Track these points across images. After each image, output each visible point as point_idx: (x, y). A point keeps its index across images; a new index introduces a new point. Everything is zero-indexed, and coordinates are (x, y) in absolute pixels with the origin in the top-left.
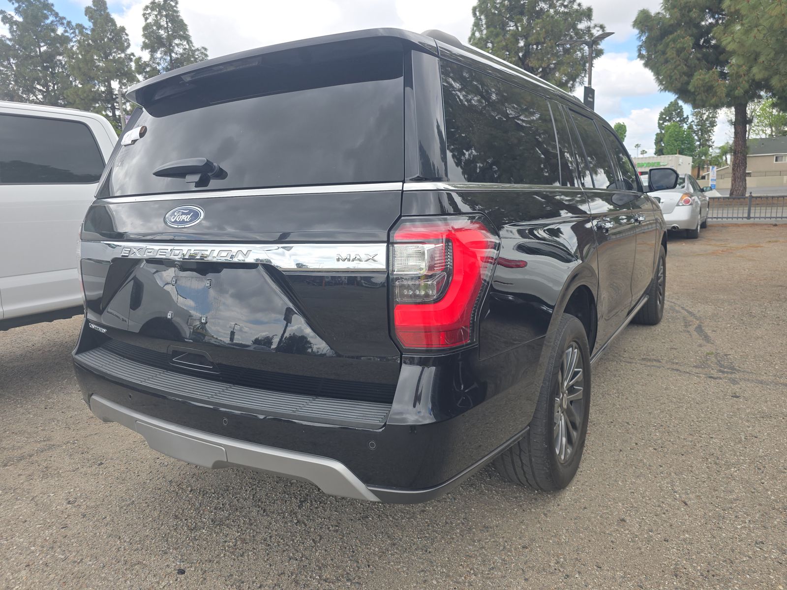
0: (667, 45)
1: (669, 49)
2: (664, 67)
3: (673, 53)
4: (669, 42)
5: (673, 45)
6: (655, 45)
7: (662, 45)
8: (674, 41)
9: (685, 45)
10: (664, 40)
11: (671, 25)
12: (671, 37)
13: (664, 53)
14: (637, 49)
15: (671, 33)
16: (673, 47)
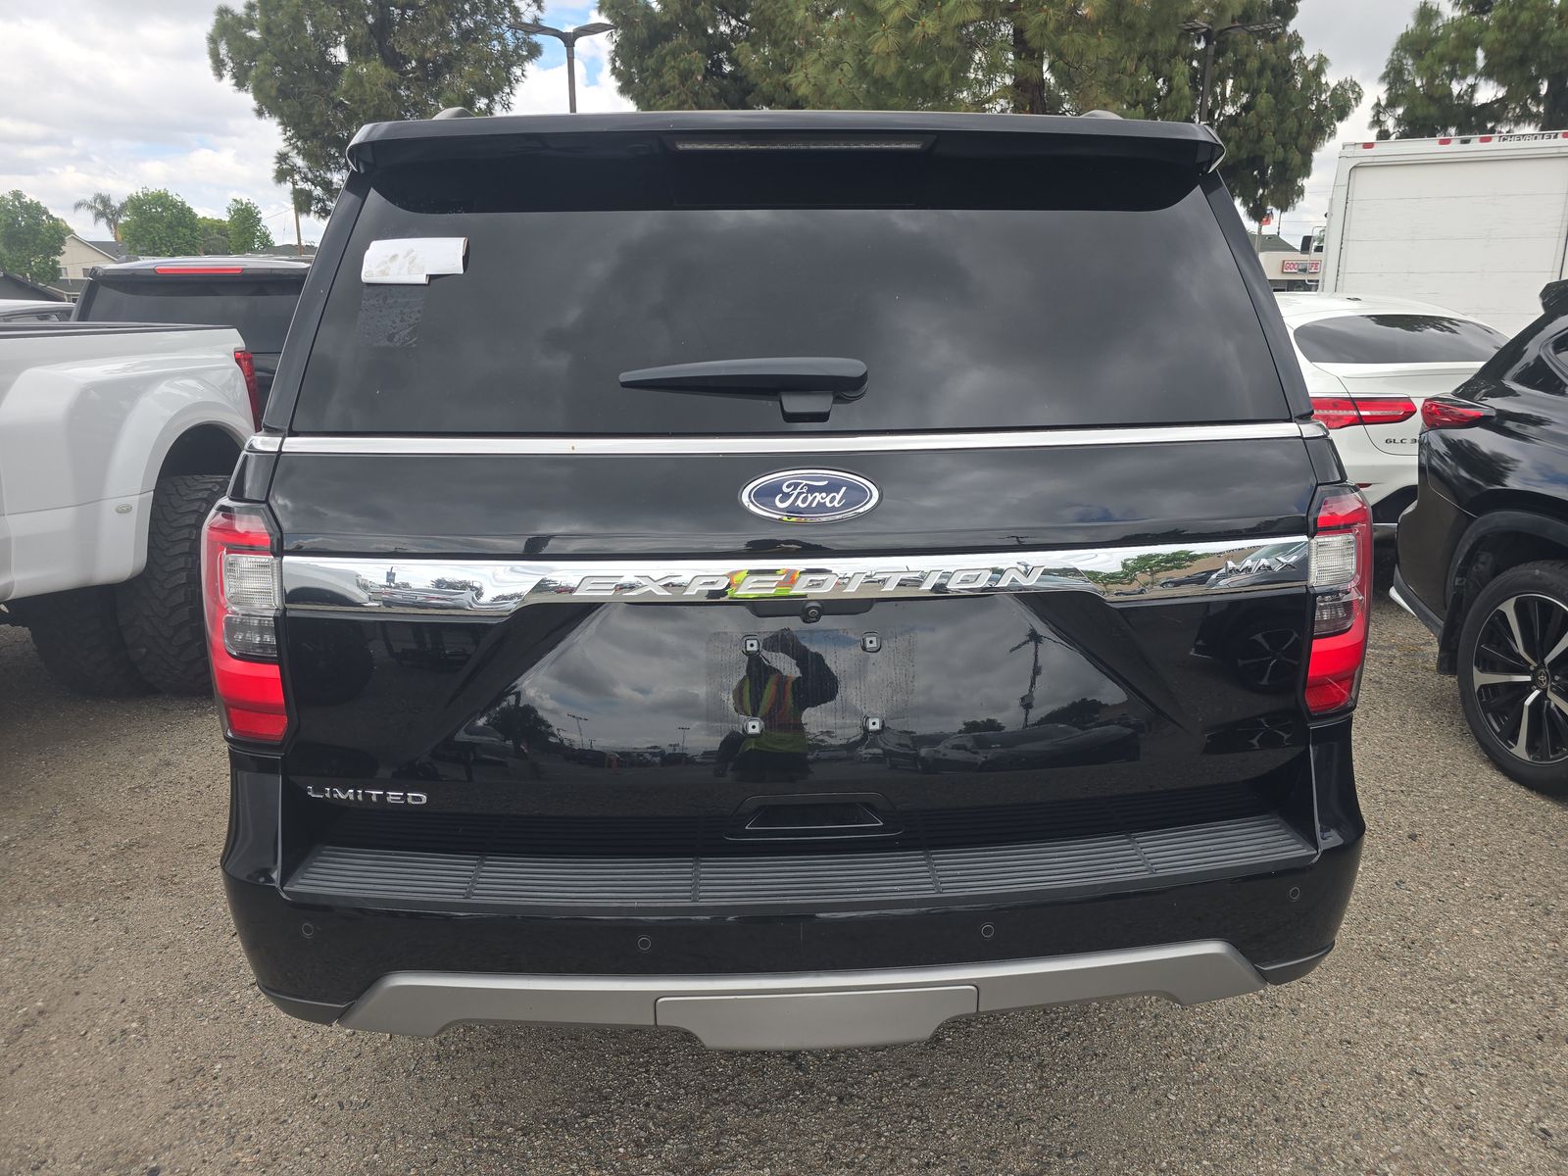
0: (662, 61)
1: (667, 68)
2: (661, 102)
3: (675, 78)
4: (666, 55)
5: (673, 63)
6: (641, 57)
7: (653, 60)
8: (674, 54)
9: (694, 67)
10: (656, 50)
11: (666, 24)
12: (668, 46)
13: (657, 73)
14: (609, 57)
15: (668, 39)
16: (673, 67)
